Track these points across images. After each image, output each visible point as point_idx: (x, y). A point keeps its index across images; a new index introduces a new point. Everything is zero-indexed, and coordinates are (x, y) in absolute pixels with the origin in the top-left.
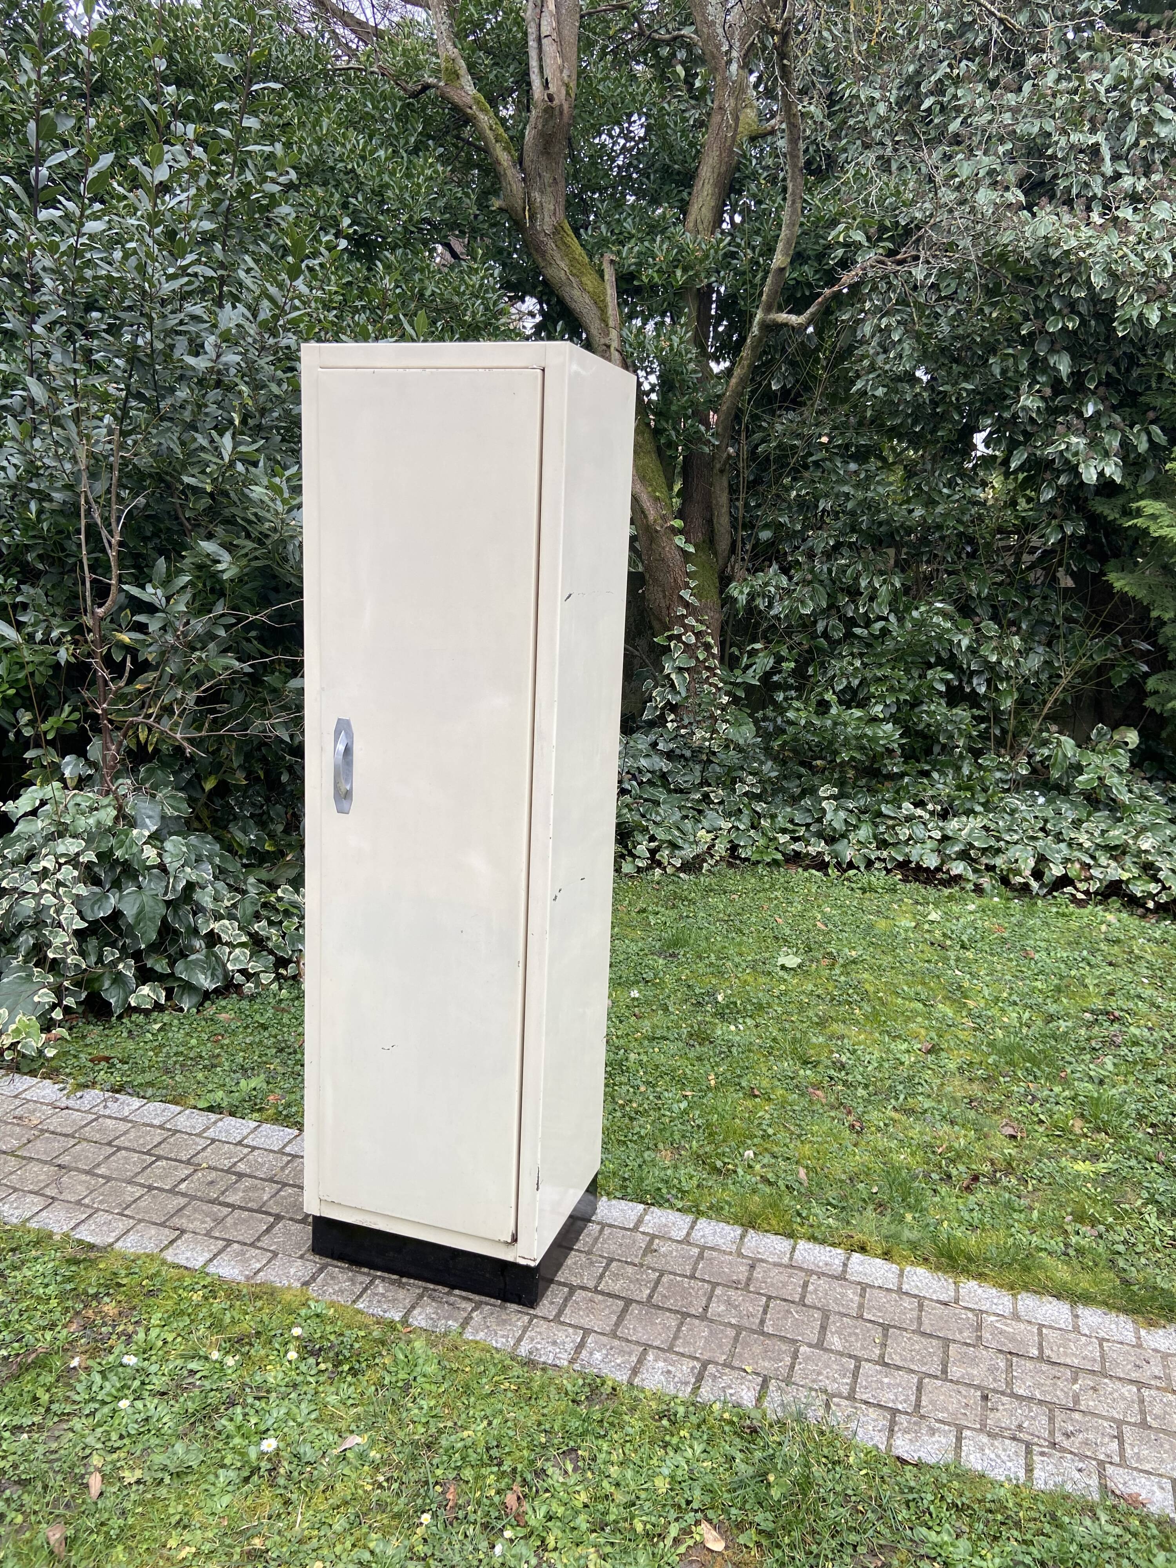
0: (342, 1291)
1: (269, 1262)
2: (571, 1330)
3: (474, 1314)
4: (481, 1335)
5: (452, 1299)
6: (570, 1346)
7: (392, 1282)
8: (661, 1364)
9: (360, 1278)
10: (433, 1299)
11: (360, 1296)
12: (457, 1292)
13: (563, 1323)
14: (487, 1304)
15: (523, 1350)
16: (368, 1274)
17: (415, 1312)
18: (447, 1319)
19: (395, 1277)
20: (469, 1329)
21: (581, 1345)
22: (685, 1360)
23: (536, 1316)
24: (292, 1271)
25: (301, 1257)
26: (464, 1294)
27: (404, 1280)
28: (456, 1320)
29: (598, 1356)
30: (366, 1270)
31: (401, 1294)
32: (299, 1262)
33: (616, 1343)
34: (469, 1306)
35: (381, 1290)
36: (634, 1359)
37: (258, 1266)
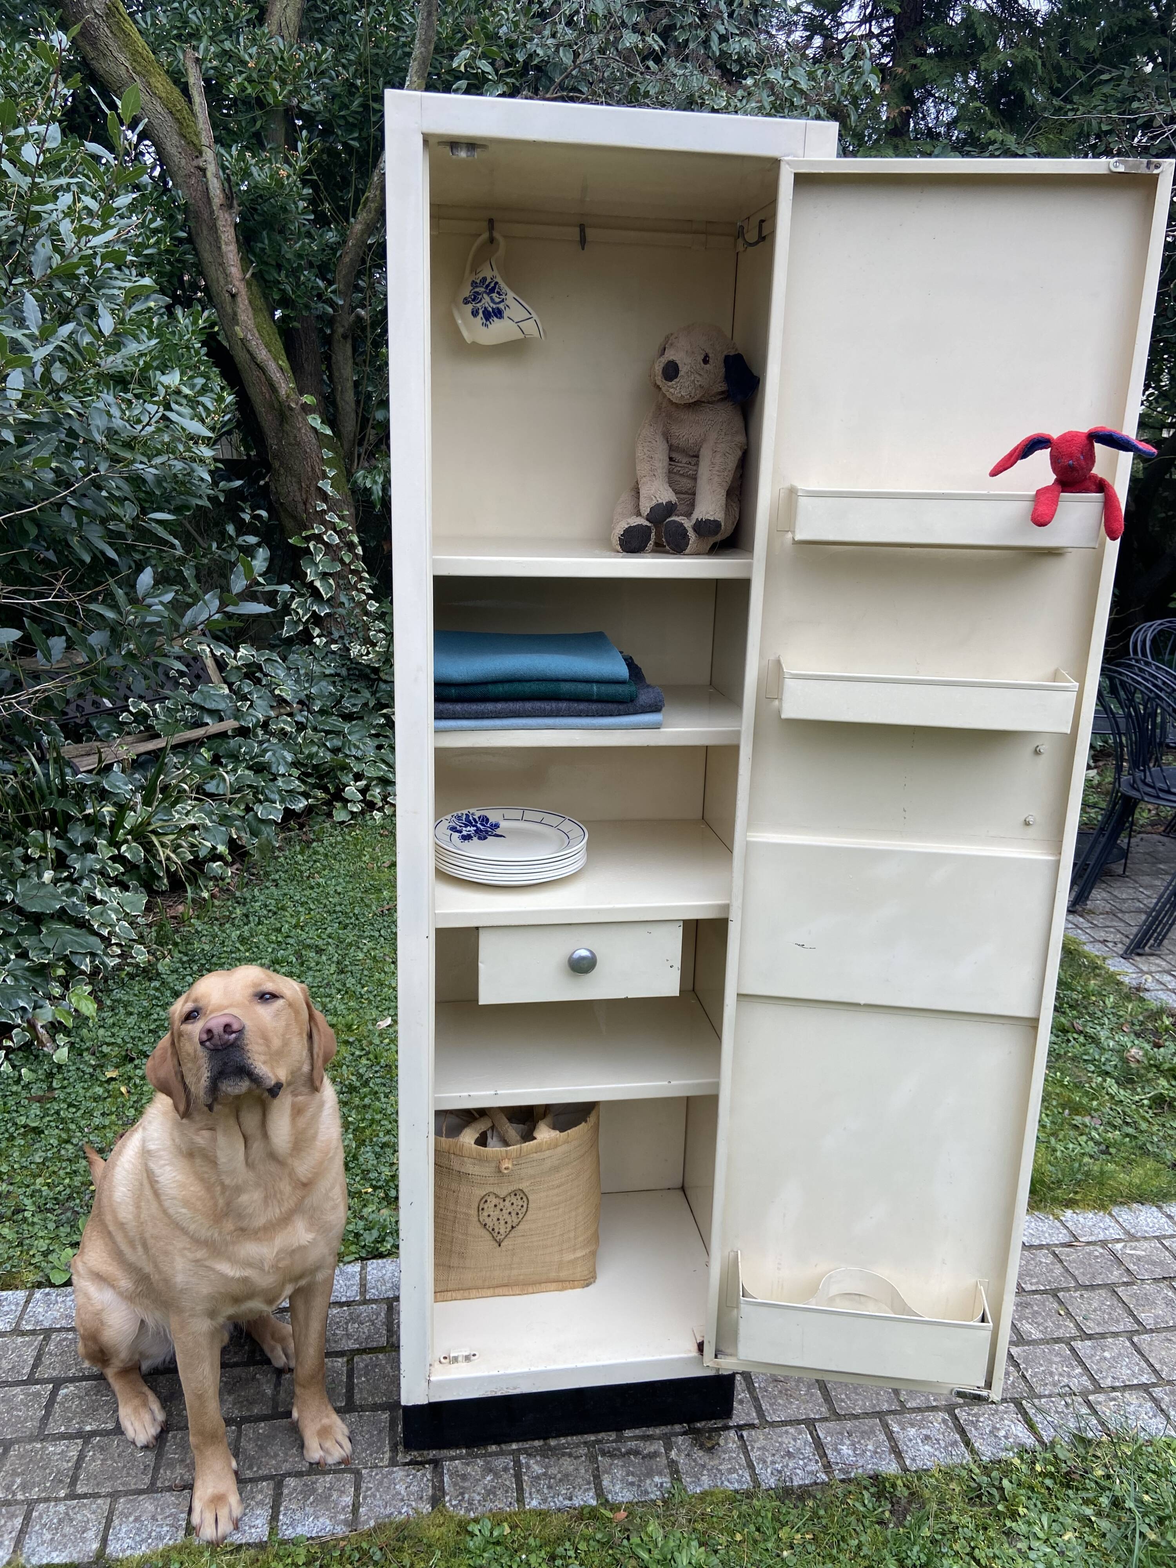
0: (490, 1492)
1: (357, 1489)
2: (791, 1430)
3: (673, 1454)
4: (706, 1482)
5: (632, 1444)
6: (808, 1451)
7: (544, 1453)
8: (912, 1431)
9: (500, 1462)
10: (612, 1455)
11: (520, 1489)
12: (628, 1433)
13: (773, 1424)
14: (677, 1435)
15: (769, 1480)
16: (502, 1453)
17: (606, 1482)
18: (650, 1474)
19: (537, 1443)
20: (687, 1480)
21: (818, 1444)
22: (930, 1415)
23: (740, 1428)
24: (401, 1488)
25: (393, 1463)
26: (637, 1432)
27: (553, 1442)
28: (660, 1474)
29: (845, 1450)
30: (494, 1448)
31: (567, 1464)
32: (399, 1473)
33: (849, 1425)
34: (658, 1446)
35: (538, 1469)
36: (882, 1437)
37: (347, 1500)
